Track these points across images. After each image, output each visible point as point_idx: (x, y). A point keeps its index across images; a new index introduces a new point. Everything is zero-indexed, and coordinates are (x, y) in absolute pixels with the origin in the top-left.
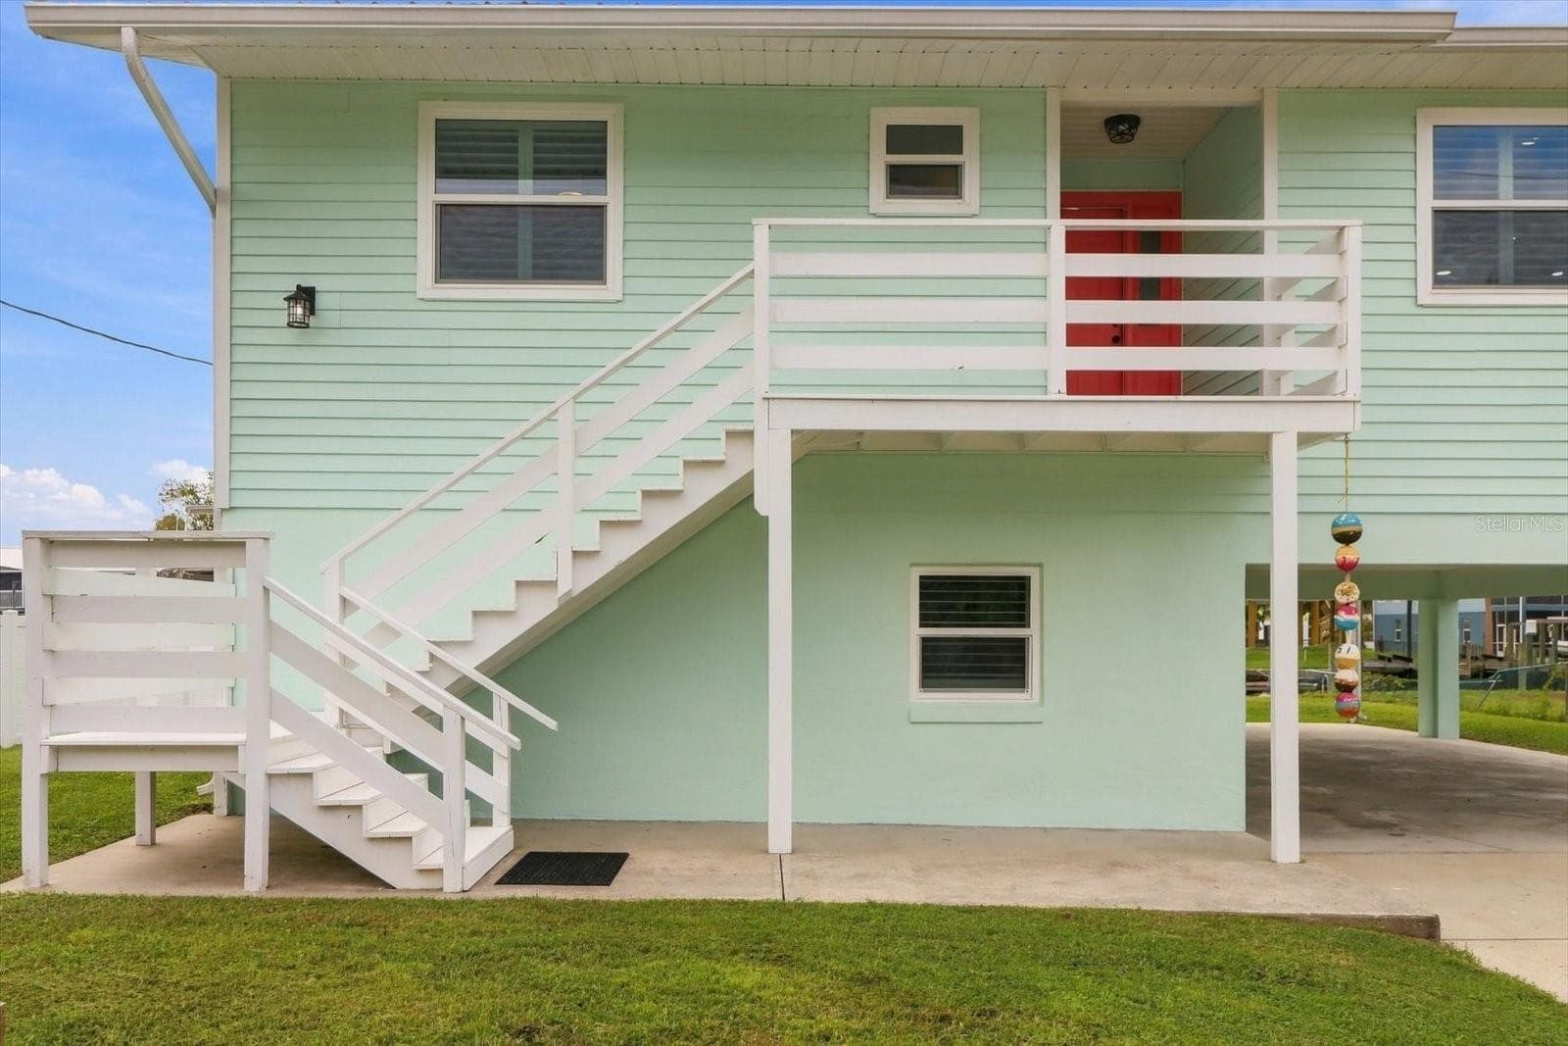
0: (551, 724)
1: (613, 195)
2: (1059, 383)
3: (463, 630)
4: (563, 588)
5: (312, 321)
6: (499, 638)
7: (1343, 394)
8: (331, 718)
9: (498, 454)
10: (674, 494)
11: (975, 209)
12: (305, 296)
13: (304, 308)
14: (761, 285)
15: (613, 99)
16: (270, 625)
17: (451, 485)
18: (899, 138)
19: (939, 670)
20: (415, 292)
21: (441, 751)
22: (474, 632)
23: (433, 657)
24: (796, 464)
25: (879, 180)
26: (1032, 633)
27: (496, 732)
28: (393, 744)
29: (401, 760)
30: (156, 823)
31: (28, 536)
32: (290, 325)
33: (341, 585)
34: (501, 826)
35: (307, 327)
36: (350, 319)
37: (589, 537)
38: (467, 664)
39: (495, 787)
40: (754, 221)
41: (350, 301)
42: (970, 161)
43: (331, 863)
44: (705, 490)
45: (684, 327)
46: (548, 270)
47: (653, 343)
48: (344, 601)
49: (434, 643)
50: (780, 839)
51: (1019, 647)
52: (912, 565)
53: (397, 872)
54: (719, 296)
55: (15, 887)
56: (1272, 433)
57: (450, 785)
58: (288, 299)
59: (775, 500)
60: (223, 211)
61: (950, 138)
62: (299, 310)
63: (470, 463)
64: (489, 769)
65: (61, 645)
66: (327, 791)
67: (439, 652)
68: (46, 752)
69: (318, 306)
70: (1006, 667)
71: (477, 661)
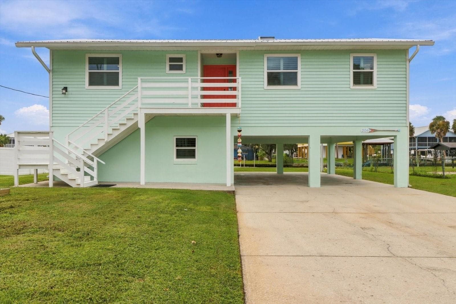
0: (103, 163)
1: (120, 70)
2: (199, 105)
3: (89, 147)
4: (106, 140)
5: (67, 93)
6: (95, 149)
7: (238, 107)
8: (67, 162)
9: (96, 117)
10: (125, 124)
11: (185, 72)
12: (66, 89)
13: (65, 91)
14: (139, 89)
15: (121, 53)
16: (53, 146)
17: (88, 122)
18: (172, 60)
19: (179, 155)
20: (85, 88)
22: (91, 147)
23: (84, 152)
25: (168, 68)
26: (196, 148)
27: (94, 164)
28: (77, 167)
30: (37, 181)
31: (15, 132)
32: (62, 94)
33: (68, 140)
34: (95, 179)
35: (65, 94)
36: (73, 93)
37: (111, 132)
38: (90, 153)
39: (94, 174)
40: (138, 78)
41: (74, 89)
42: (184, 64)
44: (130, 124)
45: (130, 94)
46: (109, 84)
47: (119, 100)
48: (69, 143)
49: (84, 149)
50: (143, 183)
51: (194, 151)
52: (174, 136)
53: (73, 184)
54: (131, 91)
55: (14, 186)
56: (226, 114)
57: (81, 170)
58: (62, 89)
59: (142, 125)
60: (51, 74)
61: (180, 60)
62: (64, 91)
63: (91, 118)
64: (93, 171)
65: (20, 149)
66: (62, 172)
68: (18, 166)
69: (68, 90)
70: (192, 154)
71: (92, 153)
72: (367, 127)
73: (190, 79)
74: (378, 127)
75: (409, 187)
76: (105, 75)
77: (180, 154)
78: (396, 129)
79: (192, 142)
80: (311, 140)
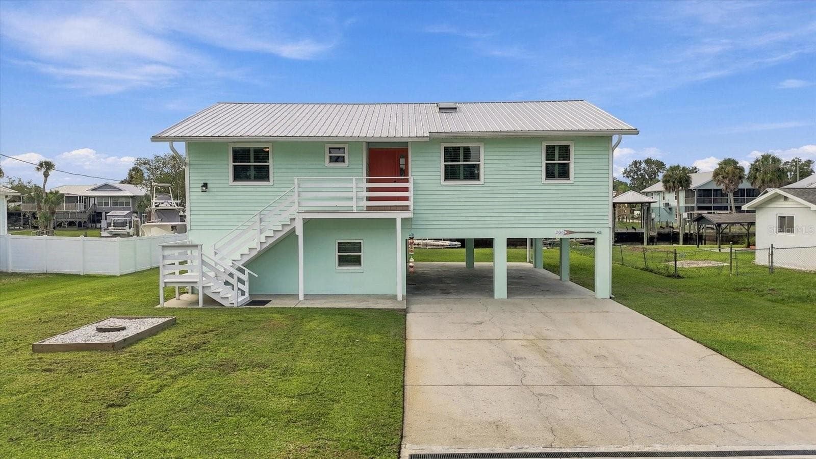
0: (257, 276)
1: (271, 163)
2: (365, 207)
3: (239, 257)
4: (258, 249)
5: (207, 190)
6: (246, 259)
7: (410, 210)
8: (213, 276)
9: (248, 221)
10: (280, 231)
11: (347, 166)
12: (205, 185)
14: (296, 190)
16: (202, 260)
17: (237, 228)
18: (332, 150)
20: (229, 184)
21: (233, 281)
22: (241, 258)
23: (233, 263)
24: (304, 224)
25: (327, 159)
26: (362, 254)
27: (245, 277)
28: (225, 280)
29: (227, 283)
30: (179, 295)
32: (203, 191)
33: (214, 249)
34: (247, 295)
36: (215, 189)
37: (263, 240)
38: (240, 265)
39: (246, 288)
41: (215, 186)
42: (347, 155)
43: (214, 302)
44: (287, 229)
45: (286, 194)
47: (274, 202)
48: (215, 253)
49: (233, 260)
50: (301, 297)
51: (359, 257)
52: (336, 240)
53: (226, 304)
54: (288, 192)
55: (159, 306)
56: (396, 218)
57: (236, 288)
58: (202, 186)
59: (299, 232)
60: (187, 167)
61: (343, 150)
62: (204, 188)
64: (244, 284)
66: (213, 289)
67: (234, 262)
68: (164, 283)
69: (208, 187)
70: (357, 261)
71: (242, 264)
72: (562, 229)
73: (354, 179)
74: (573, 229)
75: (610, 298)
76: (252, 168)
77: (343, 261)
78: (596, 230)
79: (357, 247)
80: (496, 244)
